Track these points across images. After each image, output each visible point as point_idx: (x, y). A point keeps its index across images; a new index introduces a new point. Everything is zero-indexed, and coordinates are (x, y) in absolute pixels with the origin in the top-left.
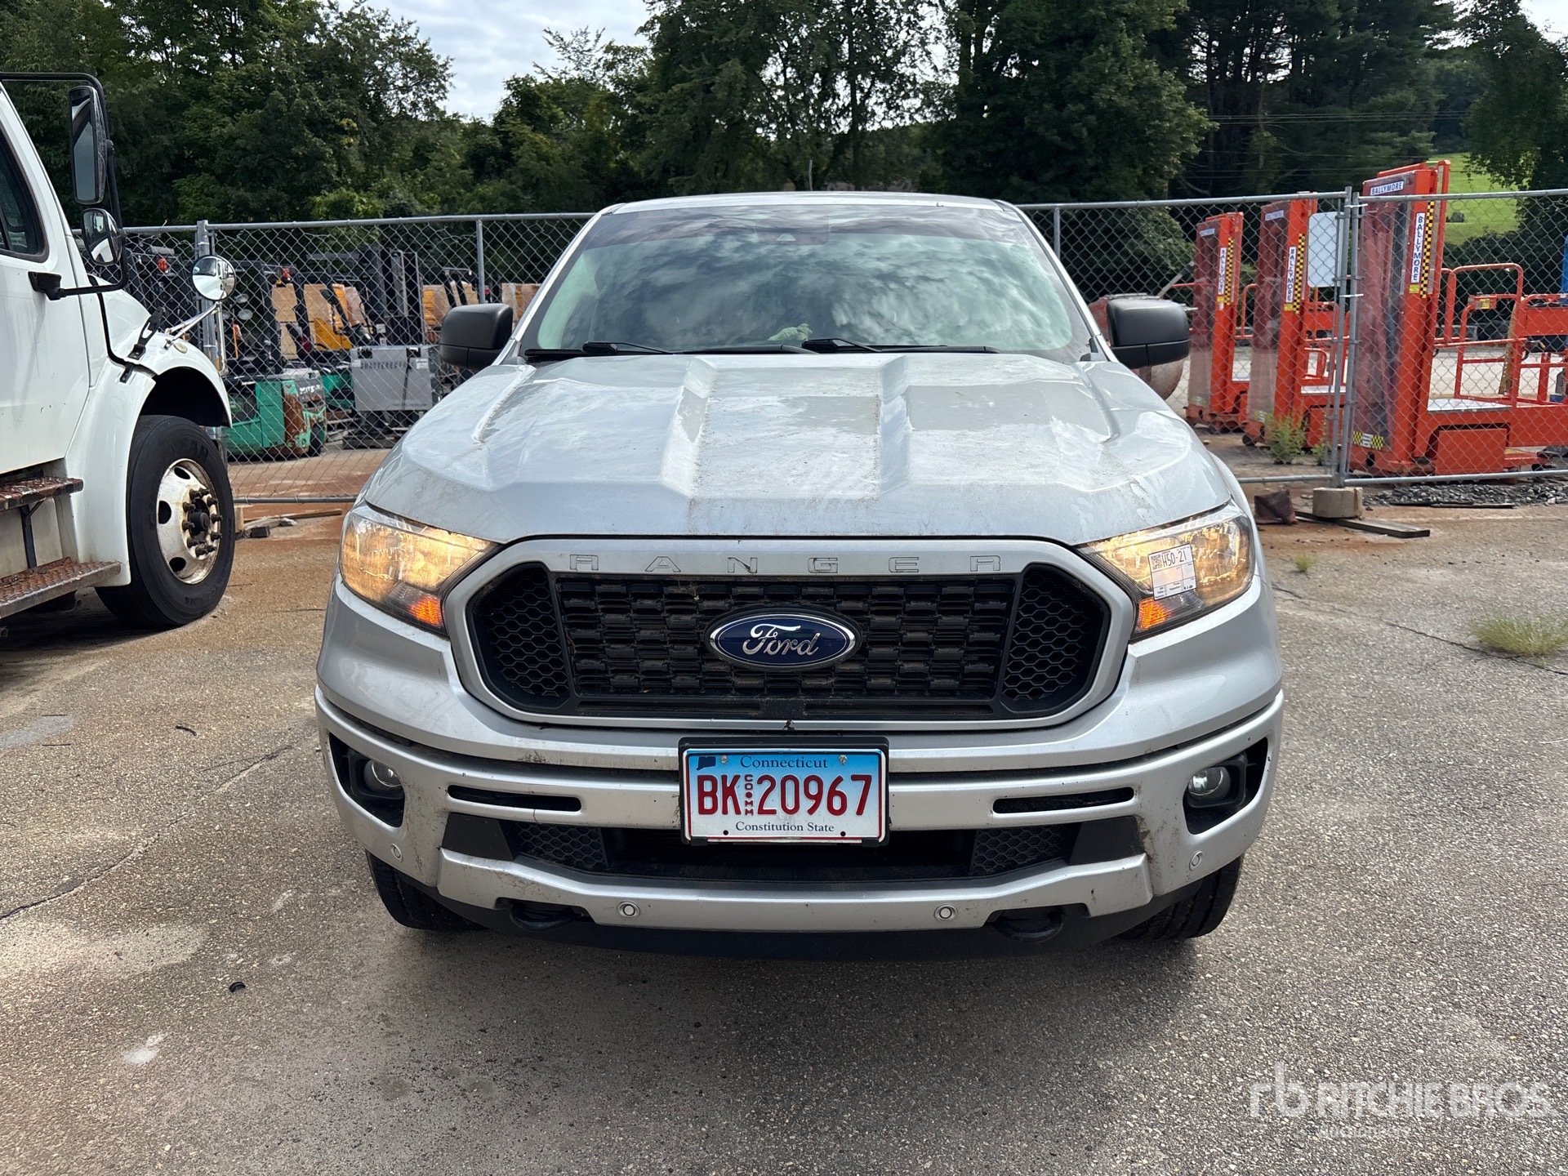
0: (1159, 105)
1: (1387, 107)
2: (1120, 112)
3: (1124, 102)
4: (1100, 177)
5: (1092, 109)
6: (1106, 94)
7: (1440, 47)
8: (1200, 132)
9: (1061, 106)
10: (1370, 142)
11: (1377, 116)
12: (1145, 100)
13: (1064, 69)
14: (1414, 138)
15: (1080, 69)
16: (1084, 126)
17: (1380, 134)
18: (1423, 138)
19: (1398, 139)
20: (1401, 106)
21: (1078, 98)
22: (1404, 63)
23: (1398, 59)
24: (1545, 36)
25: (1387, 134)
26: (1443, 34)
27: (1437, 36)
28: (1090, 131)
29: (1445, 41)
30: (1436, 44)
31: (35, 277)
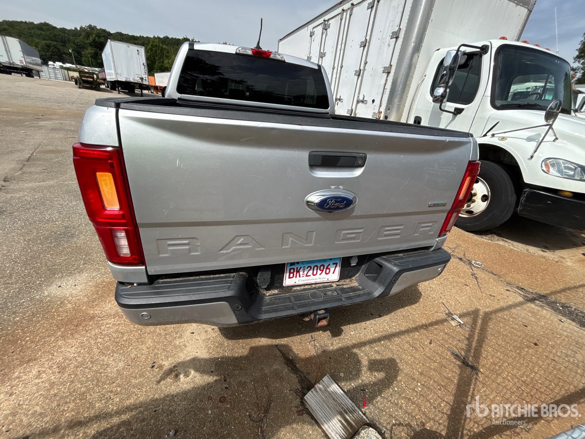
31: (456, 109)
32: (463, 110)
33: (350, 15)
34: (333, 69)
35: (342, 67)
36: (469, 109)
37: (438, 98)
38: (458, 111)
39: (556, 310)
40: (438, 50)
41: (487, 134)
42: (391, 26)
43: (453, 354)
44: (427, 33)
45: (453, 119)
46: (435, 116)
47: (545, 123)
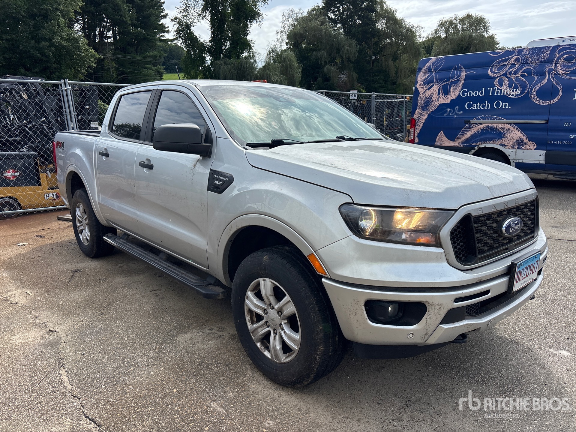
0: (79, 47)
1: (150, 57)
2: (63, 47)
3: (65, 44)
4: (58, 72)
5: (52, 45)
6: (57, 39)
7: (162, 38)
8: (96, 59)
9: (38, 42)
10: (145, 68)
11: (148, 59)
12: (73, 44)
13: (37, 28)
14: (158, 68)
15: (44, 28)
16: (50, 51)
17: (148, 66)
18: (161, 68)
19: (154, 68)
20: (155, 57)
21: (45, 40)
22: (153, 42)
23: (151, 41)
24: (200, 39)
25: (150, 66)
26: (163, 34)
27: (161, 34)
28: (53, 53)
29: (164, 36)
30: (160, 37)
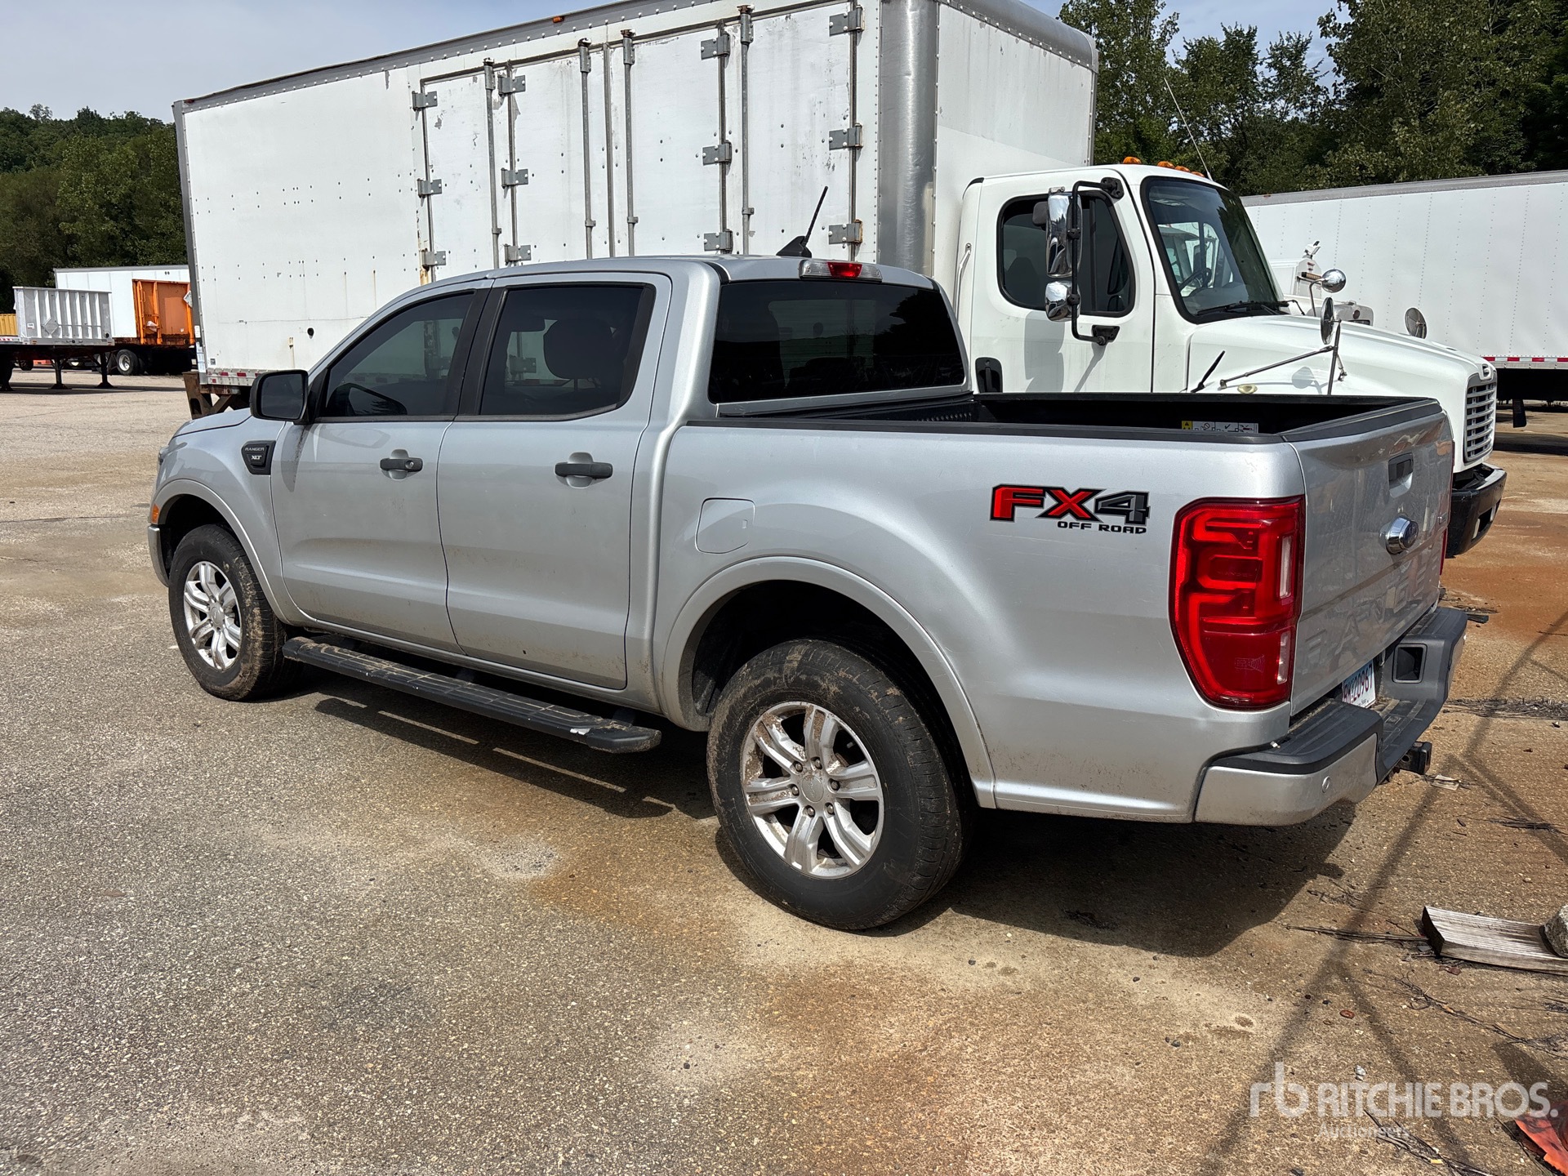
31: (1097, 329)
32: (1116, 329)
33: (628, 65)
34: (590, 226)
35: (633, 222)
36: (1130, 326)
37: (1057, 308)
38: (1103, 336)
39: (1533, 714)
40: (980, 180)
41: (1205, 384)
42: (819, 115)
43: (1504, 823)
44: (940, 139)
45: (1098, 355)
46: (1042, 353)
47: (1323, 346)
